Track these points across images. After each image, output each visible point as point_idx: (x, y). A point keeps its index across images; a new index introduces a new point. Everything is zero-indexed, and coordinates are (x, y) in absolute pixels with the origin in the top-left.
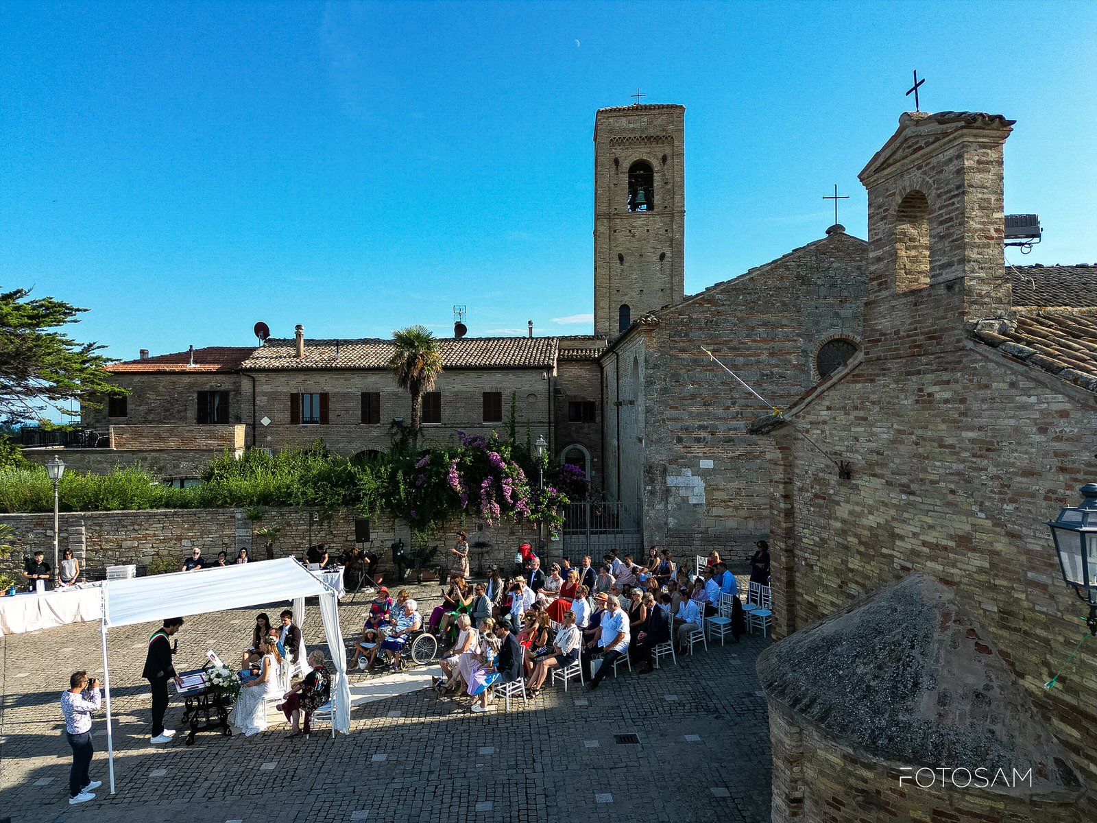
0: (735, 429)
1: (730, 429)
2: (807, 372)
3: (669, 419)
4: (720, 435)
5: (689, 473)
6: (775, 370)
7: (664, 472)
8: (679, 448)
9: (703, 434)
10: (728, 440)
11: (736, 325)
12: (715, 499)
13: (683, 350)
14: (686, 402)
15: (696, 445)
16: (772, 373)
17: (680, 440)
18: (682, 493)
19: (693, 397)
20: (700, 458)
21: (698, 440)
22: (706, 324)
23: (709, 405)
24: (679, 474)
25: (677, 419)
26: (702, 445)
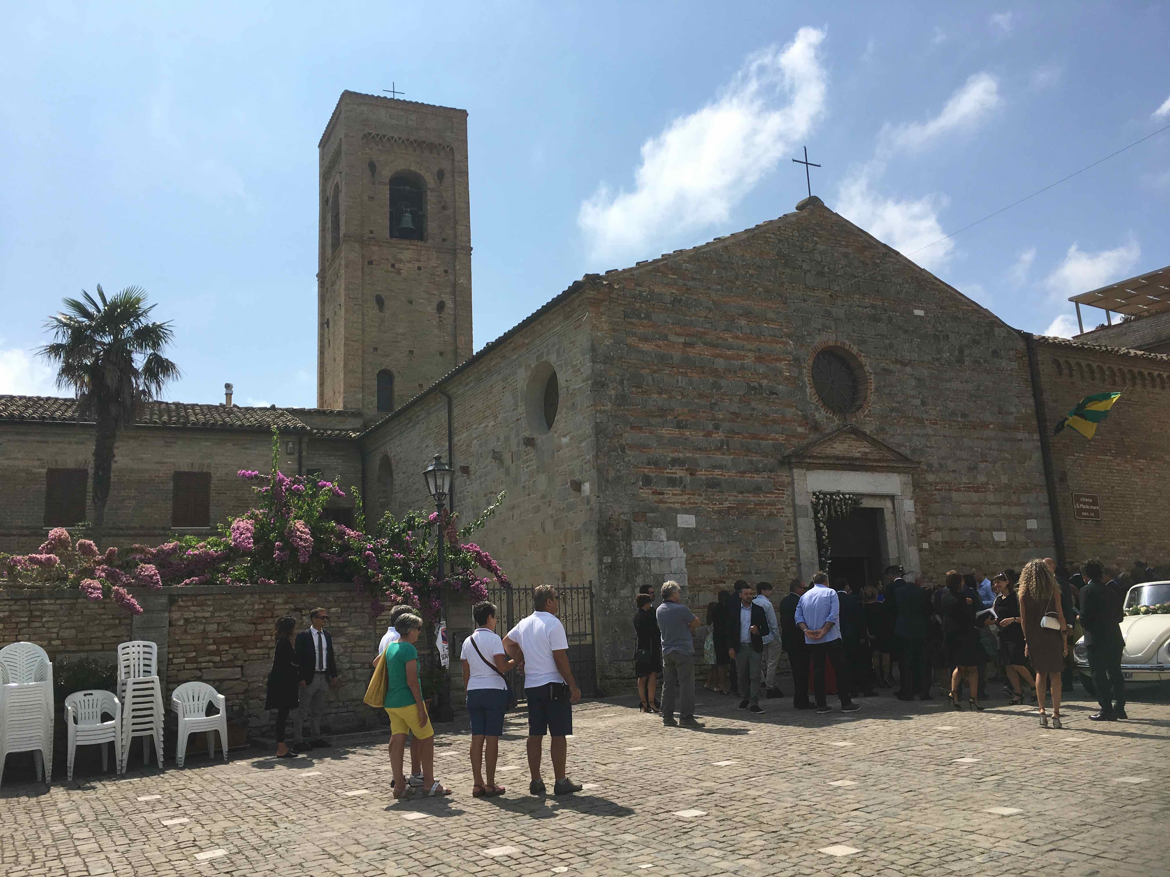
0: (721, 467)
1: (715, 467)
2: (802, 388)
3: (631, 447)
4: (702, 474)
5: (664, 537)
6: (765, 382)
7: (629, 536)
8: (646, 493)
9: (679, 473)
10: (713, 484)
11: (710, 310)
12: (702, 579)
13: (645, 339)
14: (653, 421)
15: (669, 491)
16: (760, 386)
17: (647, 481)
18: (655, 568)
19: (663, 412)
20: (677, 511)
21: (672, 482)
22: (673, 302)
23: (685, 427)
24: (649, 537)
25: (642, 447)
26: (677, 490)
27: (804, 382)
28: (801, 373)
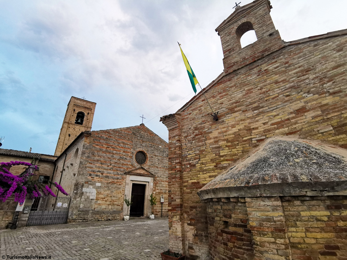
0: (110, 173)
1: (108, 173)
2: (133, 159)
3: (88, 167)
4: (104, 175)
5: (92, 187)
6: (124, 157)
7: (83, 186)
8: (89, 178)
9: (99, 174)
10: (107, 177)
11: (115, 141)
12: (99, 197)
13: (97, 145)
14: (95, 162)
15: (95, 178)
16: (123, 157)
17: (90, 175)
18: (88, 194)
19: (98, 161)
20: (96, 182)
21: (97, 176)
22: (106, 139)
23: (103, 164)
24: (88, 187)
25: (91, 168)
27: (133, 157)
28: (133, 156)
